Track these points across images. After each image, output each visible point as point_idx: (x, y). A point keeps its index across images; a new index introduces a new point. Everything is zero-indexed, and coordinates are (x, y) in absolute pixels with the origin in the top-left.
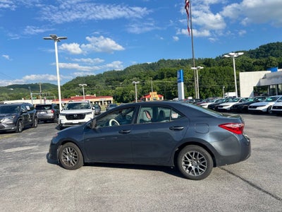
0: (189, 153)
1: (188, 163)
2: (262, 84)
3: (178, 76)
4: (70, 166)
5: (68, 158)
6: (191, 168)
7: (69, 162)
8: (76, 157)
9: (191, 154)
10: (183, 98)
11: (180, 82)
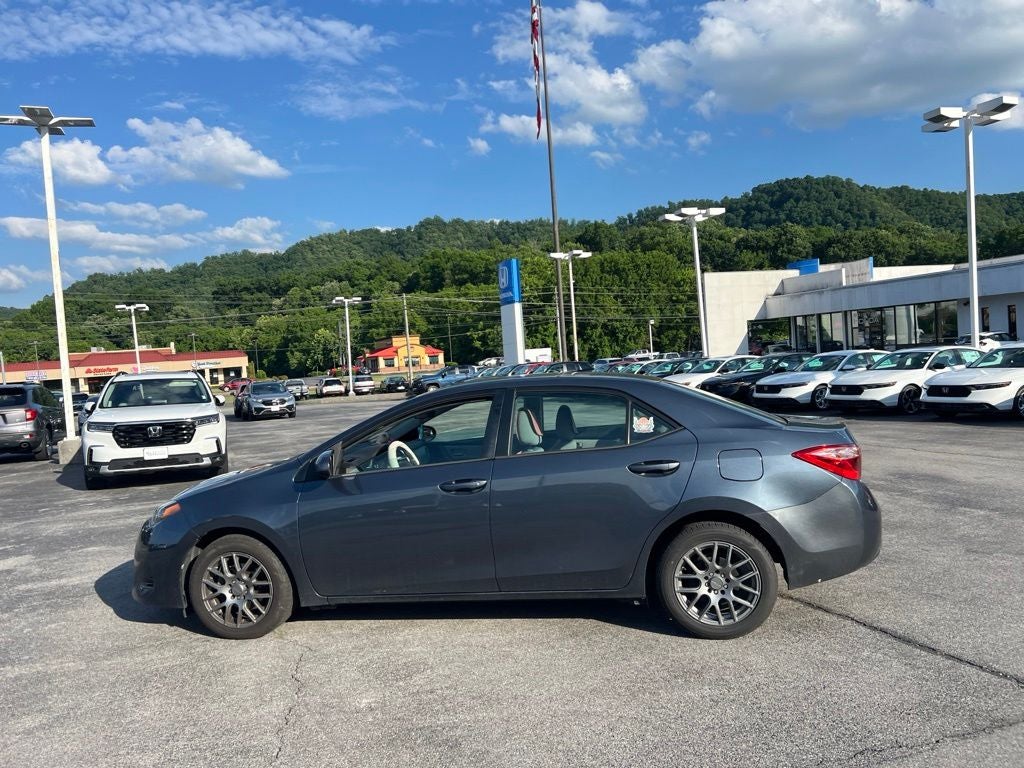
0: (698, 549)
1: (697, 583)
2: (774, 314)
3: (503, 281)
4: (241, 624)
5: (229, 596)
6: (705, 599)
7: (235, 608)
8: (266, 589)
9: (707, 552)
10: (521, 358)
11: (510, 301)
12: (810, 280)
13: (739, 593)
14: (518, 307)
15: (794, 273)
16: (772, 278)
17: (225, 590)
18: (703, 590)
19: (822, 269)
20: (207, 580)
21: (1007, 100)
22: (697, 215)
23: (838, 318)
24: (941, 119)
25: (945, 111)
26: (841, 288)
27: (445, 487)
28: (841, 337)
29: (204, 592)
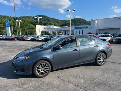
2: (44, 31)
3: (7, 24)
4: (43, 75)
6: (100, 61)
7: (42, 72)
8: (47, 68)
9: (101, 56)
10: (10, 35)
11: (8, 27)
12: (48, 27)
14: (9, 28)
15: (46, 26)
16: (44, 27)
17: (40, 70)
19: (49, 26)
20: (37, 69)
21: (75, 10)
22: (39, 18)
23: (51, 32)
24: (68, 11)
25: (69, 10)
26: (51, 28)
27: (74, 50)
28: (51, 34)
29: (36, 71)
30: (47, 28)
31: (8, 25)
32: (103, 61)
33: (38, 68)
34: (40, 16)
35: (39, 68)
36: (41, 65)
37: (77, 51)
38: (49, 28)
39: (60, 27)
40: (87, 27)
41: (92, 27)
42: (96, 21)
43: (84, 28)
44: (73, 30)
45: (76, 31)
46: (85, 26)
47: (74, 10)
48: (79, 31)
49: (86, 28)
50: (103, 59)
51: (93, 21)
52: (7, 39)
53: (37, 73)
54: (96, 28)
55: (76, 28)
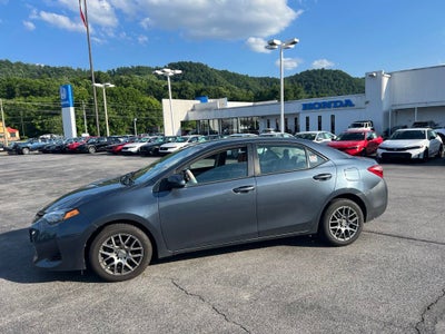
0: (338, 210)
1: (337, 224)
3: (63, 96)
4: (124, 273)
5: (115, 258)
6: (340, 230)
8: (139, 252)
9: (341, 211)
10: (75, 135)
11: (68, 106)
13: (351, 226)
14: (72, 109)
15: (198, 102)
16: (190, 103)
17: (113, 256)
18: (339, 227)
19: (210, 101)
20: (101, 251)
21: (296, 40)
22: (170, 72)
24: (273, 44)
25: (275, 41)
26: (217, 109)
27: (235, 191)
28: (217, 129)
29: (101, 259)
30: (202, 110)
31: (67, 99)
32: (349, 229)
33: (105, 249)
34: (173, 66)
35: (111, 251)
36: (117, 238)
37: (247, 191)
38: (210, 110)
39: (251, 104)
40: (349, 103)
41: (367, 103)
42: (385, 80)
43: (337, 105)
44: (298, 114)
45: (307, 119)
46: (343, 98)
47: (294, 43)
48: (320, 117)
49: (346, 105)
50: (351, 222)
51: (374, 78)
52: (61, 150)
53: (103, 265)
54: (385, 107)
55: (306, 107)
